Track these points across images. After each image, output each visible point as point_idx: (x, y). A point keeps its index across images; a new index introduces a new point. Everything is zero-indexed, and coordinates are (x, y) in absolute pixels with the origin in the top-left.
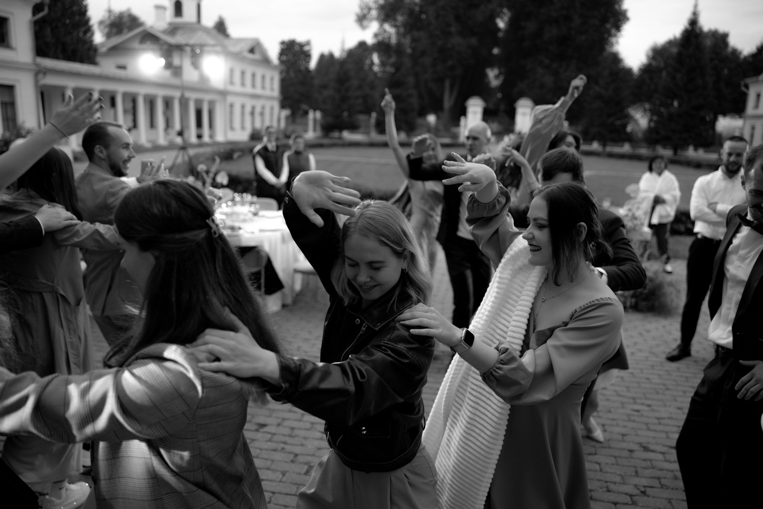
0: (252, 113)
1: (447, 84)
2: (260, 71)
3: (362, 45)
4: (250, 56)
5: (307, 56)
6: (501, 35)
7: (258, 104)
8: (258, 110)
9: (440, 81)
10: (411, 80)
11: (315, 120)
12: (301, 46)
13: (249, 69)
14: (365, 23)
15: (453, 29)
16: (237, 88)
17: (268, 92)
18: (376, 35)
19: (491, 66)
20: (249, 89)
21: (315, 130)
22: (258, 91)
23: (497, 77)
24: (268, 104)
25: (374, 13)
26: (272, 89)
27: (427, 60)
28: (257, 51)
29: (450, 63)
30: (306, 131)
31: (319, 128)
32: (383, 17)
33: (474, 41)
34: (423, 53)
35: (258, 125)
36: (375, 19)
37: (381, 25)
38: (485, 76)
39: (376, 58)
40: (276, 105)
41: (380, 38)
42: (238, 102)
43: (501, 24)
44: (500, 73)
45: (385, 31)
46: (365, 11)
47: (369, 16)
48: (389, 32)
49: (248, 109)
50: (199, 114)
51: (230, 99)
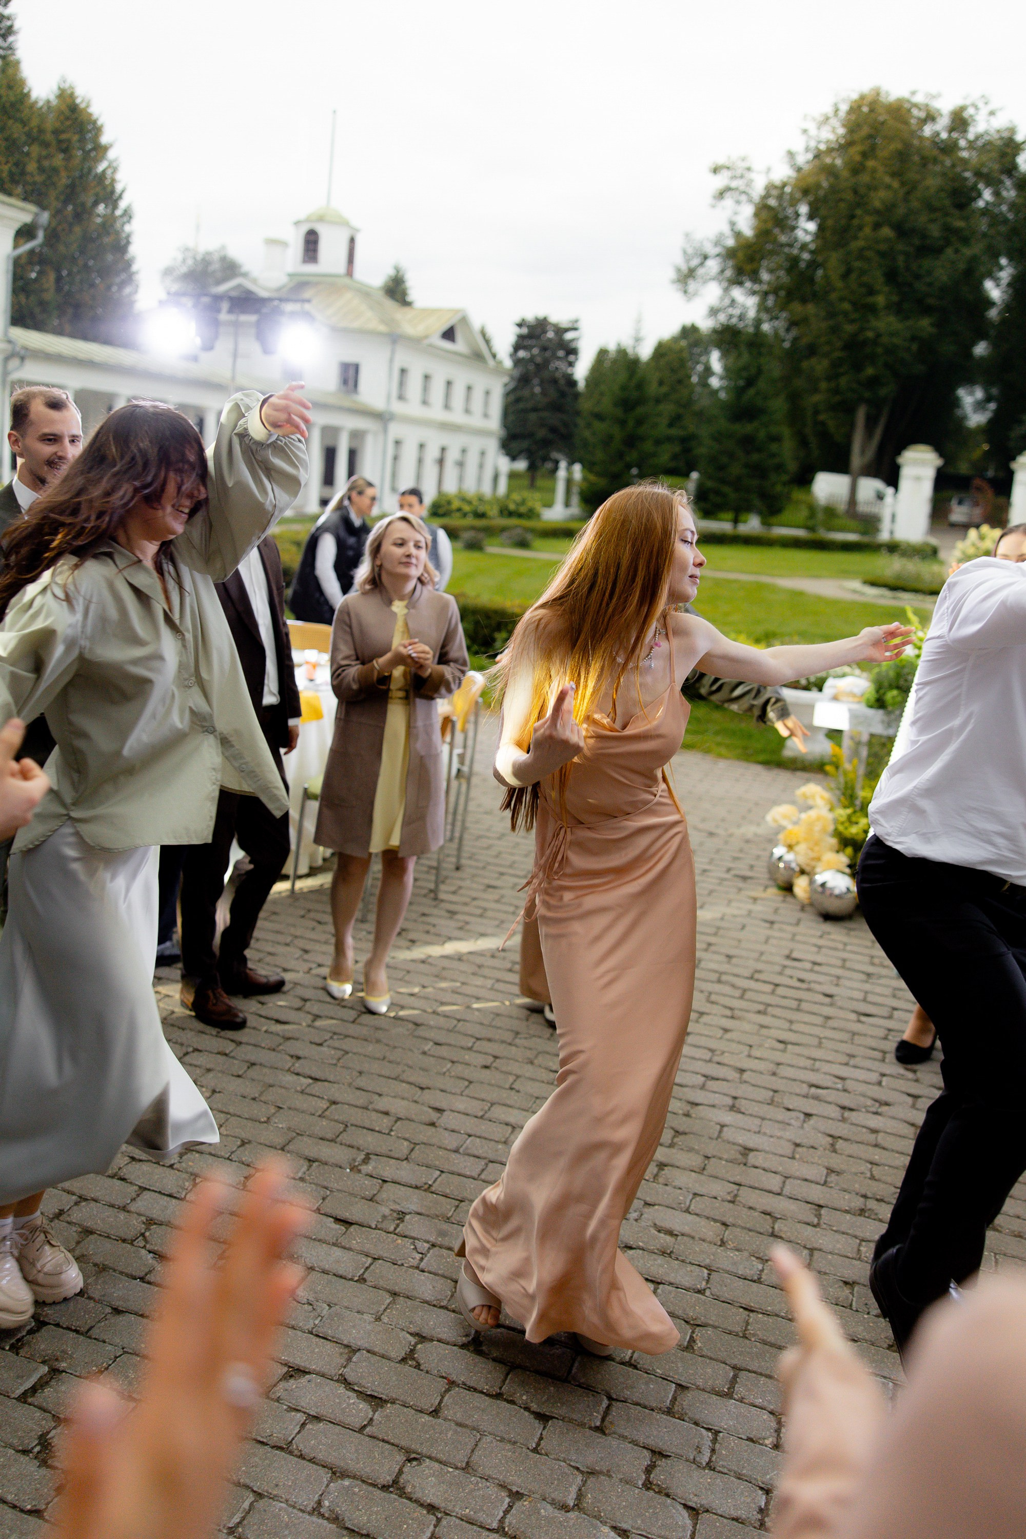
0: (441, 462)
1: (861, 415)
2: (462, 377)
3: (689, 332)
4: (447, 345)
5: (571, 351)
6: (993, 314)
7: (455, 444)
8: (452, 456)
9: (846, 409)
10: (779, 405)
11: (569, 482)
12: (560, 331)
13: (441, 372)
14: (692, 285)
15: (880, 300)
16: (413, 408)
17: (476, 421)
18: (713, 312)
19: (969, 381)
20: (436, 412)
21: (567, 504)
22: (457, 416)
23: (980, 406)
24: (475, 445)
25: (713, 266)
26: (486, 415)
27: (819, 366)
28: (459, 335)
29: (870, 371)
30: (549, 505)
31: (575, 499)
32: (729, 273)
33: (925, 324)
34: (812, 350)
35: (450, 487)
36: (713, 279)
37: (726, 290)
38: (956, 403)
39: (715, 360)
40: (492, 446)
41: (722, 318)
42: (411, 437)
43: (995, 291)
44: (988, 399)
45: (733, 302)
46: (695, 262)
47: (701, 271)
48: (743, 306)
49: (432, 453)
50: (330, 455)
51: (395, 430)
